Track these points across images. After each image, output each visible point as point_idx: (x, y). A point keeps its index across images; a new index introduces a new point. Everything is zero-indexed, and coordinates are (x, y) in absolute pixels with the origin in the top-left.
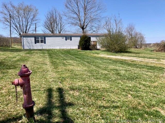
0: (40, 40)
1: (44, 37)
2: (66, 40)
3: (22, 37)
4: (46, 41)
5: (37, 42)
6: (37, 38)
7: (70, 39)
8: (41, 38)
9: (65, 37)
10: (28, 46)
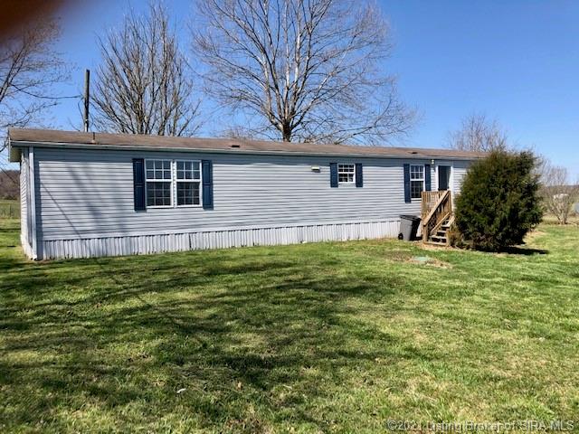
0: (174, 180)
1: (203, 162)
2: (334, 184)
3: (31, 155)
4: (215, 188)
5: (151, 195)
6: (150, 164)
7: (354, 182)
8: (180, 166)
9: (331, 164)
10: (77, 232)
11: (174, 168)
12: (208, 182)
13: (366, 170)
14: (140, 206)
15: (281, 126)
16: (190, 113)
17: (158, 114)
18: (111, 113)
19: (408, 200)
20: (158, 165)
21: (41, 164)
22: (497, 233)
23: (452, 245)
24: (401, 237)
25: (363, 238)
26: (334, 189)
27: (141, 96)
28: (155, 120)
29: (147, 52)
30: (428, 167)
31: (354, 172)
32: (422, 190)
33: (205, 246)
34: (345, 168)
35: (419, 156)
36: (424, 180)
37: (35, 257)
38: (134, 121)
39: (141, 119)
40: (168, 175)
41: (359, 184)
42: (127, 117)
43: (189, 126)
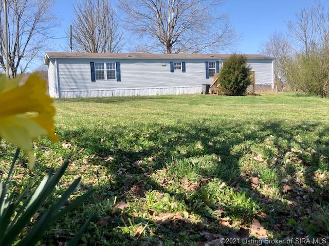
0: (105, 70)
1: (116, 63)
2: (172, 70)
3: (56, 62)
4: (122, 73)
5: (97, 75)
6: (96, 64)
7: (182, 69)
8: (107, 64)
9: (171, 62)
10: (72, 89)
11: (105, 65)
12: (119, 70)
13: (187, 65)
14: (93, 80)
15: (165, 43)
16: (118, 39)
17: (102, 40)
18: (80, 41)
19: (207, 77)
20: (100, 64)
21: (59, 65)
22: (231, 88)
23: (219, 95)
24: (202, 93)
25: (186, 93)
26: (172, 73)
27: (93, 32)
28: (101, 43)
29: (96, 10)
30: (218, 62)
31: (181, 66)
32: (215, 73)
33: (118, 95)
34: (177, 64)
35: (214, 58)
36: (216, 68)
37: (58, 97)
38: (91, 44)
39: (94, 43)
40: (103, 68)
41: (184, 70)
42: (87, 42)
43: (117, 46)
